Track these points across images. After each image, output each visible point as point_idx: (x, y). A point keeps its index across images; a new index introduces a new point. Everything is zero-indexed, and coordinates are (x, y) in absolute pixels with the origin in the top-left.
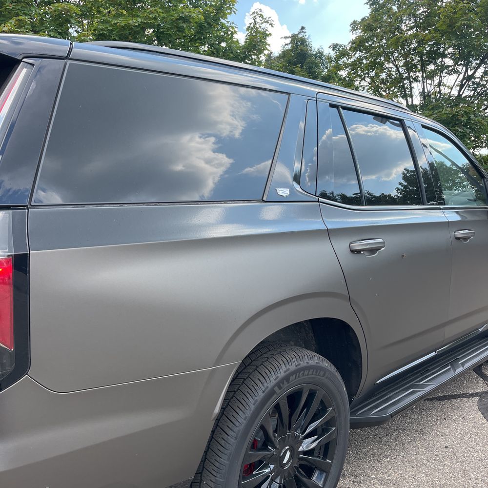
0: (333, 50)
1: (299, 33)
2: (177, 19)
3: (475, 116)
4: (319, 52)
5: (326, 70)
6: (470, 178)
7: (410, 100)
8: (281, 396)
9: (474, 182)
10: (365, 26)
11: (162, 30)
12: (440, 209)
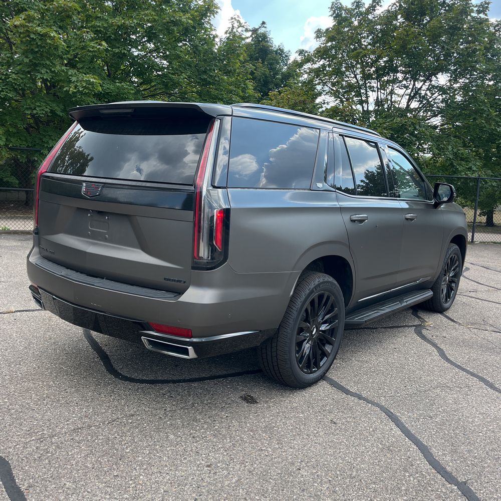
0: (299, 55)
1: (260, 27)
2: (168, 22)
3: (420, 127)
4: (280, 49)
5: (286, 67)
6: (414, 180)
7: (365, 105)
8: (315, 295)
9: (417, 184)
10: (329, 37)
11: (154, 31)
12: (397, 200)
